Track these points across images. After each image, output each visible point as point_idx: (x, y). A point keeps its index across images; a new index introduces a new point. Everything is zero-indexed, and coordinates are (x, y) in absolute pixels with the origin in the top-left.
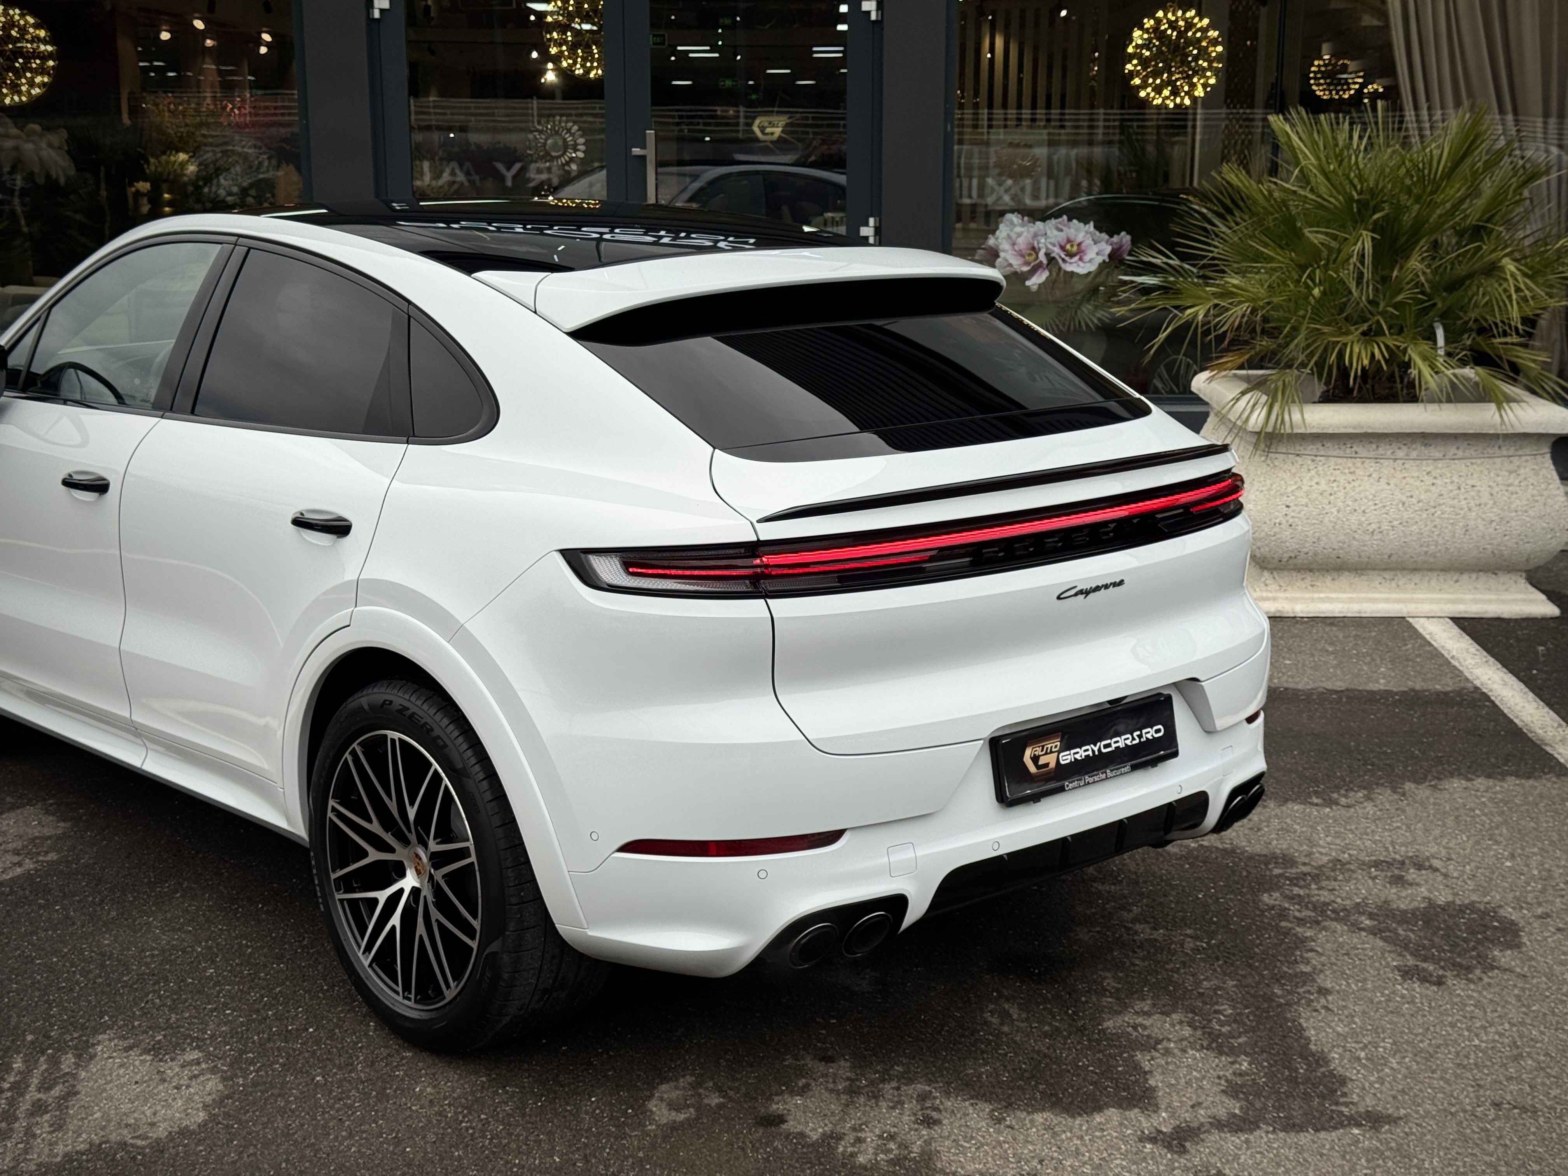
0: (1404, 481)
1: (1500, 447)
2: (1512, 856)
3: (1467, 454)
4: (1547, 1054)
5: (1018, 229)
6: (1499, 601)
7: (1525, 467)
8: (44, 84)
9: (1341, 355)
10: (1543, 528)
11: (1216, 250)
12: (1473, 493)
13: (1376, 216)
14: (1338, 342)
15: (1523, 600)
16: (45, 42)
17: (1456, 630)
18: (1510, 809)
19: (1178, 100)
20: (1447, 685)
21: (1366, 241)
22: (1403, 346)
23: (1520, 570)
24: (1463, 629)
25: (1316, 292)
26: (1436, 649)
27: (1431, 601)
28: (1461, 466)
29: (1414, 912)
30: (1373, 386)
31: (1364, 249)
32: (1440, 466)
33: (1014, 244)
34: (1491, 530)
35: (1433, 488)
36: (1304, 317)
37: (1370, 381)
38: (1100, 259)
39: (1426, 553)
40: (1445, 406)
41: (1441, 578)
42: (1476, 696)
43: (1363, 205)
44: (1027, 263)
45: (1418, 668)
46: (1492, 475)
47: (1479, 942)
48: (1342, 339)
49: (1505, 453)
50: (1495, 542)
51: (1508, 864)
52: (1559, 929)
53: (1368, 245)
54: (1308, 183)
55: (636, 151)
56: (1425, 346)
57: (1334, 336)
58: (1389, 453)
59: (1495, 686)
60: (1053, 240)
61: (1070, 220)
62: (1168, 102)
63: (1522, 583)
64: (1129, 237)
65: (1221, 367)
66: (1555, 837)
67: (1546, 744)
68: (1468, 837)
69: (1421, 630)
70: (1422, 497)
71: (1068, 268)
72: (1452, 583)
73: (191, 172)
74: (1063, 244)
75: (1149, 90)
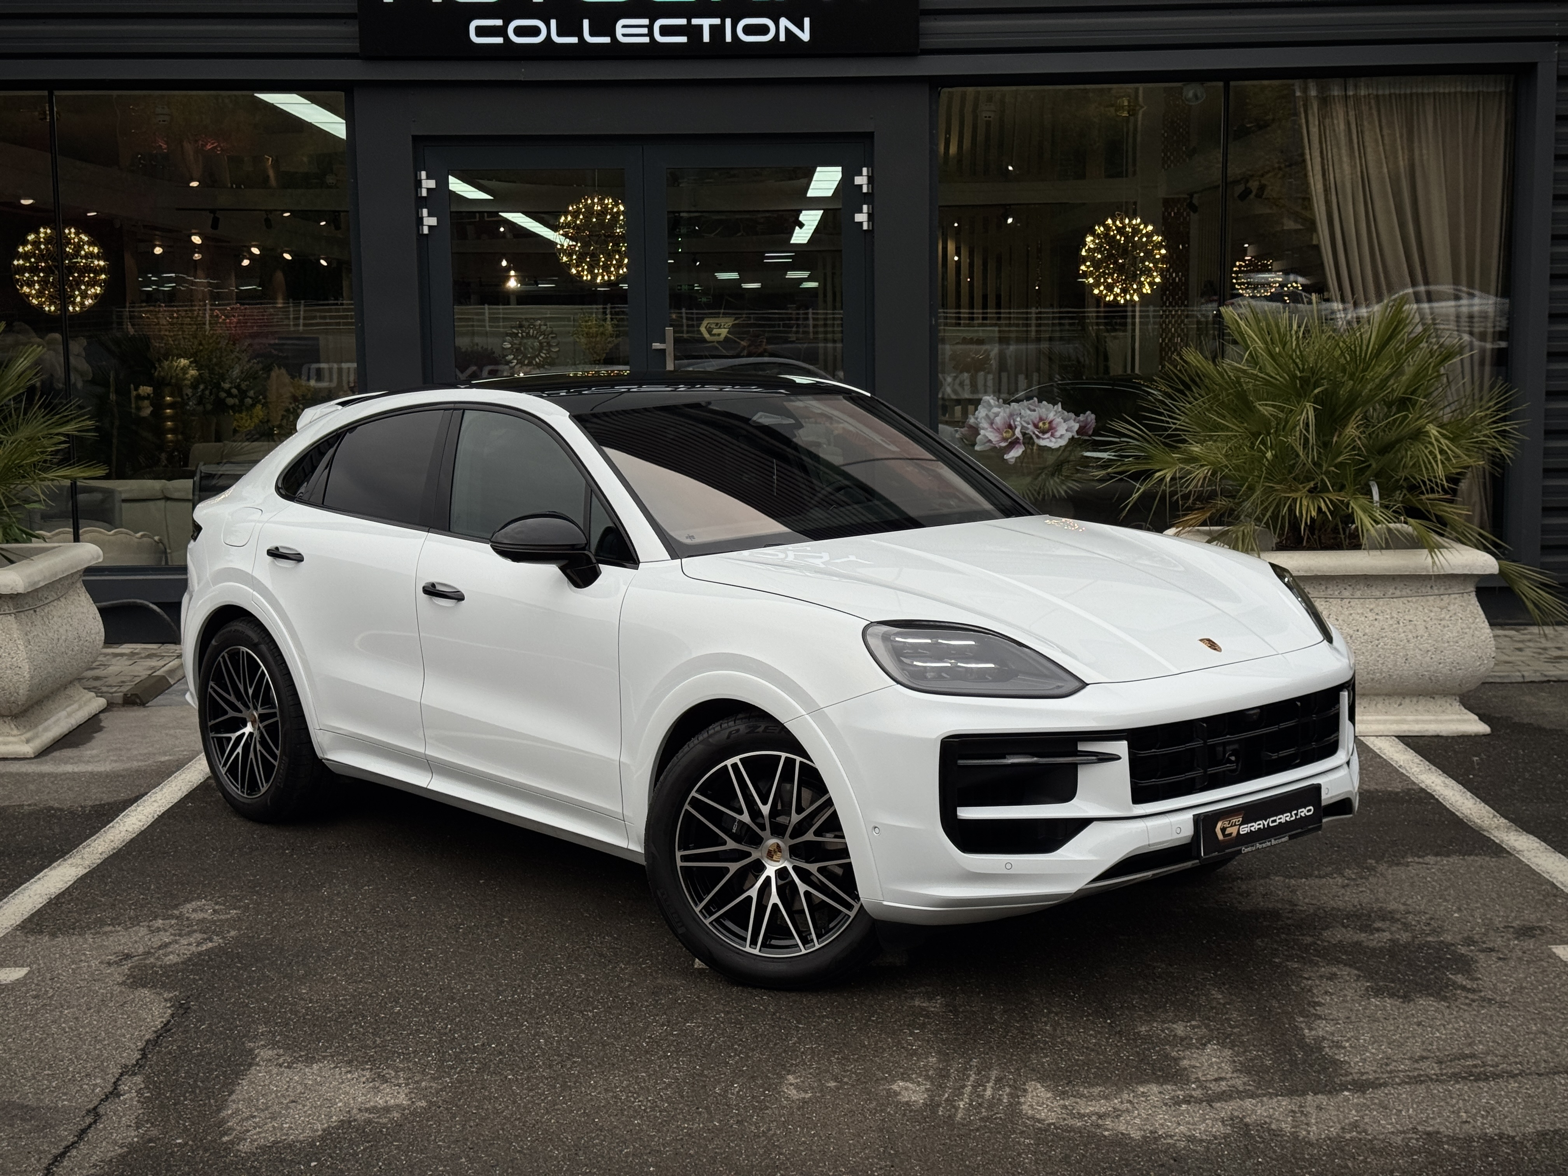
0: (1351, 618)
1: (1431, 587)
2: (1459, 910)
3: (1404, 593)
4: (1494, 1042)
5: (996, 410)
6: (1436, 721)
7: (1454, 604)
8: (96, 296)
9: (1291, 510)
10: (1473, 657)
11: (1179, 422)
12: (1410, 627)
13: (1316, 391)
14: (1289, 498)
15: (1459, 721)
16: (98, 257)
17: (1401, 746)
18: (1456, 877)
19: (1128, 297)
20: (1397, 787)
21: (1308, 412)
22: (1346, 500)
23: (1454, 694)
24: (1407, 745)
25: (1269, 455)
26: (1385, 760)
27: (1378, 722)
28: (1398, 603)
29: (1381, 949)
30: (1320, 537)
31: (1308, 418)
32: (1381, 603)
33: (992, 424)
34: (1428, 659)
35: (1376, 623)
36: (1260, 477)
37: (1316, 532)
38: (1069, 435)
39: (1373, 679)
40: (1383, 551)
41: (1387, 702)
42: (1423, 795)
43: (1305, 381)
44: (1005, 439)
45: (1371, 775)
46: (1426, 611)
47: (1435, 968)
48: (1293, 495)
49: (1436, 592)
50: (1431, 669)
51: (1456, 915)
52: (1500, 959)
53: (1311, 414)
54: (1256, 364)
55: (657, 345)
56: (1363, 500)
57: (1285, 492)
58: (1336, 593)
59: (1438, 788)
60: (1026, 419)
61: (1040, 401)
62: (1119, 298)
63: (1457, 706)
64: (1093, 416)
65: (1185, 524)
66: (1494, 895)
67: (1484, 830)
68: (1422, 898)
69: (1372, 746)
70: (1367, 631)
71: (1043, 443)
72: (1396, 706)
73: (192, 376)
74: (1036, 422)
75: (1102, 288)
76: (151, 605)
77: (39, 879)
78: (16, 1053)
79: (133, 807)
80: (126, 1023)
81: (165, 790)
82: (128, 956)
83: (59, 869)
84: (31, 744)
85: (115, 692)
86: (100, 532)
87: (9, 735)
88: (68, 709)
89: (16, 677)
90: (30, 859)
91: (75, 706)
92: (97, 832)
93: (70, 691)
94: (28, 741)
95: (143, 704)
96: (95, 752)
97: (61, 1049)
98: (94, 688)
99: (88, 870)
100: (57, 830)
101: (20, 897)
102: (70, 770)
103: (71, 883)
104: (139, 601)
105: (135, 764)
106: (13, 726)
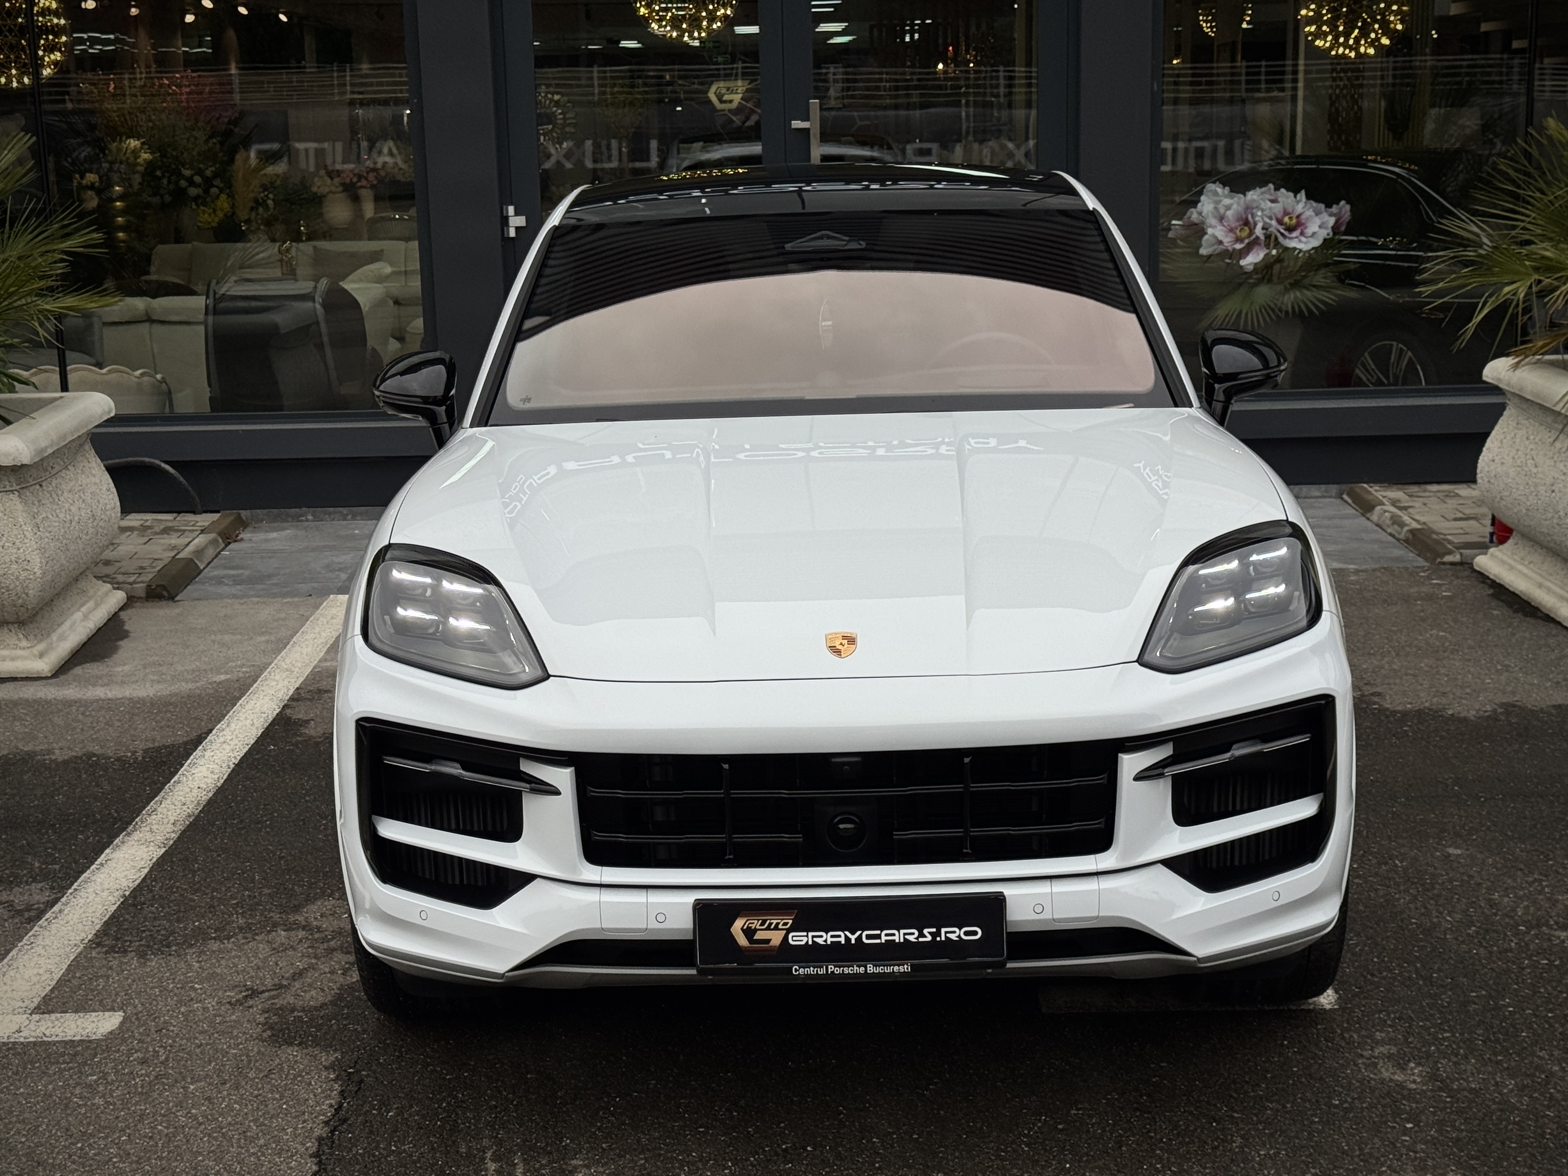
5: (1227, 201)
8: (56, 63)
16: (56, 13)
33: (1221, 219)
38: (1324, 233)
44: (1239, 240)
55: (797, 124)
60: (1268, 213)
61: (1277, 188)
64: (1348, 207)
65: (1528, 353)
71: (1289, 244)
73: (145, 160)
74: (1279, 216)
75: (1329, 38)
76: (163, 465)
77: (102, 865)
78: (137, 1162)
79: (198, 752)
80: (281, 1107)
81: (233, 725)
82: (254, 993)
83: (124, 848)
84: (46, 660)
85: (135, 582)
86: (90, 370)
87: (16, 647)
88: (83, 609)
89: (24, 574)
90: (82, 832)
91: (91, 604)
92: (160, 790)
93: (82, 584)
94: (41, 655)
95: (172, 598)
96: (126, 668)
97: (200, 1154)
98: (107, 576)
99: (163, 850)
100: (107, 787)
102: (102, 696)
103: (146, 871)
104: (147, 459)
105: (185, 687)
106: (21, 636)
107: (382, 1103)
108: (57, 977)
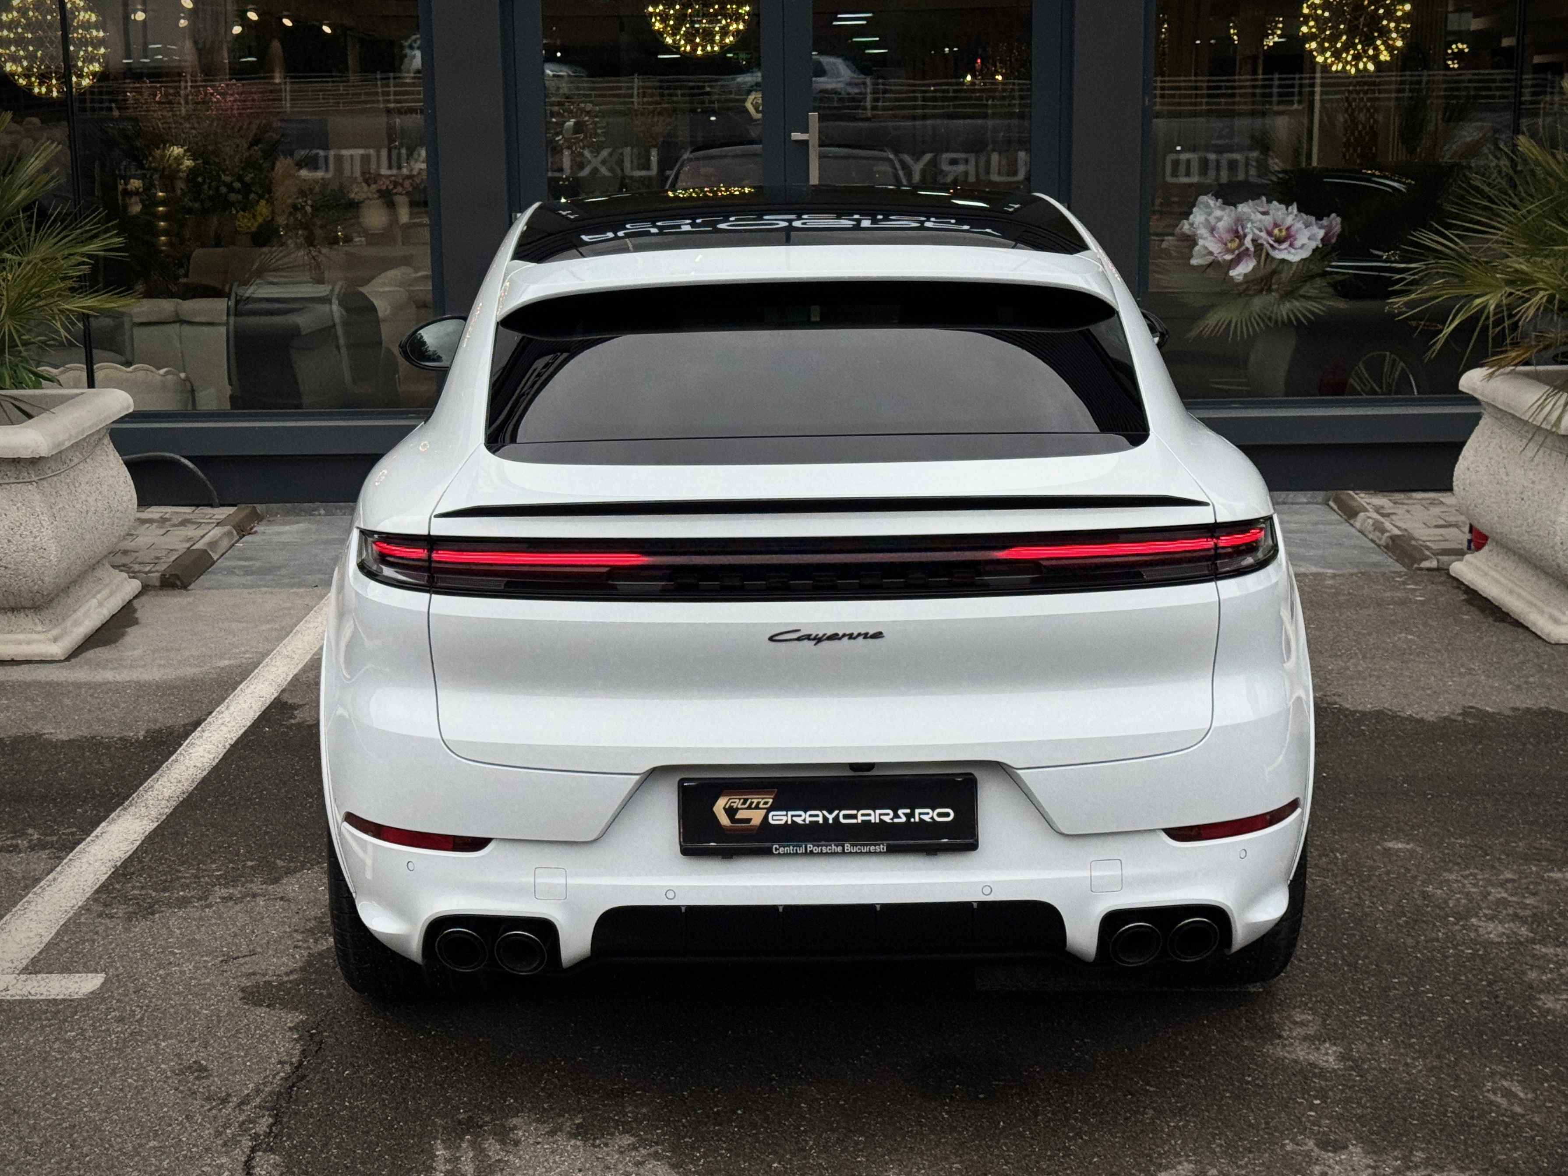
5: (1218, 213)
19: (1361, 66)
33: (1212, 230)
38: (1313, 245)
44: (1230, 251)
55: (797, 136)
60: (1259, 225)
61: (1269, 201)
62: (1349, 68)
64: (1339, 220)
65: (1501, 364)
71: (1279, 255)
74: (1270, 228)
75: (1328, 54)
76: (183, 460)
77: (97, 837)
78: (106, 1112)
79: (196, 734)
80: (244, 1063)
81: (232, 709)
82: (229, 959)
83: (120, 821)
84: (60, 644)
85: (150, 572)
86: (116, 368)
87: (32, 631)
88: (99, 596)
89: (40, 562)
90: (81, 807)
91: (106, 592)
92: (158, 768)
93: (99, 573)
94: (55, 640)
95: (185, 587)
96: (136, 653)
97: (166, 1105)
98: (124, 565)
99: (156, 824)
100: (108, 765)
101: (77, 863)
102: (111, 679)
103: (138, 843)
104: (167, 454)
105: (189, 671)
106: (37, 621)
107: (339, 1062)
108: (46, 940)
